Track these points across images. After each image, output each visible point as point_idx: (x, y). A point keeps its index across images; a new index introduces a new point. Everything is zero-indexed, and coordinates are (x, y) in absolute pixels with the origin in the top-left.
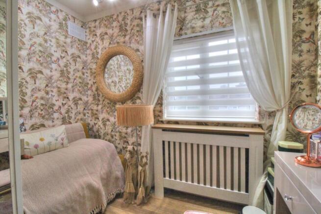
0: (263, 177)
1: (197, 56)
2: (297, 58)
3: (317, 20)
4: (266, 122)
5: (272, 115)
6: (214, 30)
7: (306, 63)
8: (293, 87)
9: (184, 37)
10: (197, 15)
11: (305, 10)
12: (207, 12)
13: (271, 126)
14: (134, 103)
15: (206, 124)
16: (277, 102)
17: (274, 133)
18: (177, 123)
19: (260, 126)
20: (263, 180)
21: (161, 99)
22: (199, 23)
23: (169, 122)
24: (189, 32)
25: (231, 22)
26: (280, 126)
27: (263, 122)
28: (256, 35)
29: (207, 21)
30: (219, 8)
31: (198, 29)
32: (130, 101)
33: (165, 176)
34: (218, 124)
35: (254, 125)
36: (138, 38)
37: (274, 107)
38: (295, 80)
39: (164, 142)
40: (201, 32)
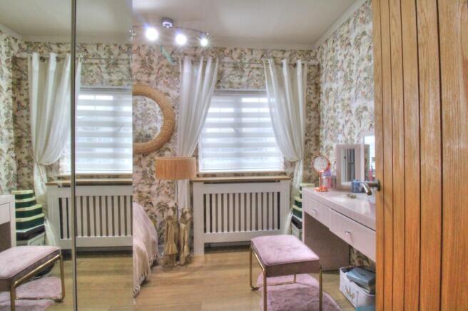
0: (290, 213)
1: (231, 110)
2: (308, 122)
3: (319, 96)
4: (289, 171)
5: (293, 164)
6: (250, 89)
7: (313, 126)
8: (306, 143)
9: (222, 89)
10: (235, 72)
11: (313, 87)
12: (243, 71)
13: (293, 173)
14: (161, 155)
15: (242, 174)
16: (297, 154)
17: (295, 178)
18: (214, 175)
19: (285, 174)
20: (290, 216)
21: (197, 150)
22: (237, 80)
23: (205, 175)
24: (227, 85)
25: (264, 85)
26: (299, 173)
27: (287, 171)
28: (283, 101)
29: (244, 80)
30: (254, 71)
31: (236, 85)
32: (155, 153)
33: (205, 231)
34: (253, 174)
35: (281, 174)
36: (168, 81)
37: (295, 159)
38: (307, 138)
39: (205, 196)
40: (238, 88)
